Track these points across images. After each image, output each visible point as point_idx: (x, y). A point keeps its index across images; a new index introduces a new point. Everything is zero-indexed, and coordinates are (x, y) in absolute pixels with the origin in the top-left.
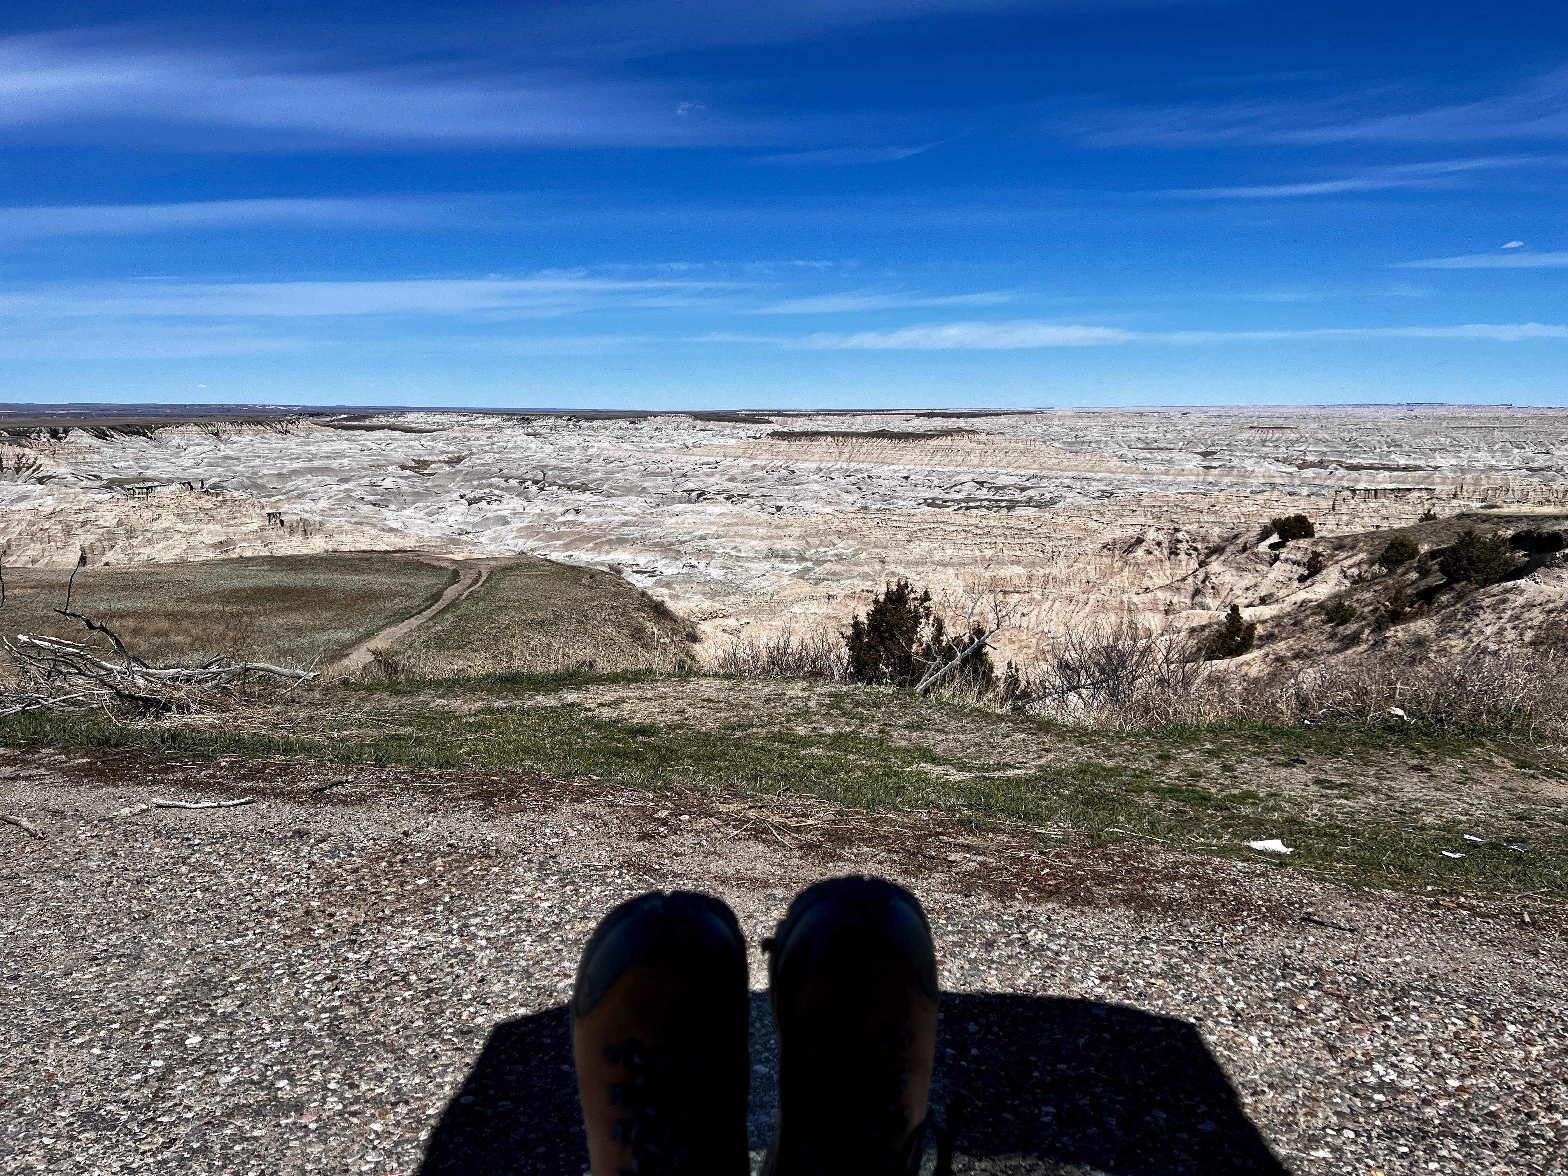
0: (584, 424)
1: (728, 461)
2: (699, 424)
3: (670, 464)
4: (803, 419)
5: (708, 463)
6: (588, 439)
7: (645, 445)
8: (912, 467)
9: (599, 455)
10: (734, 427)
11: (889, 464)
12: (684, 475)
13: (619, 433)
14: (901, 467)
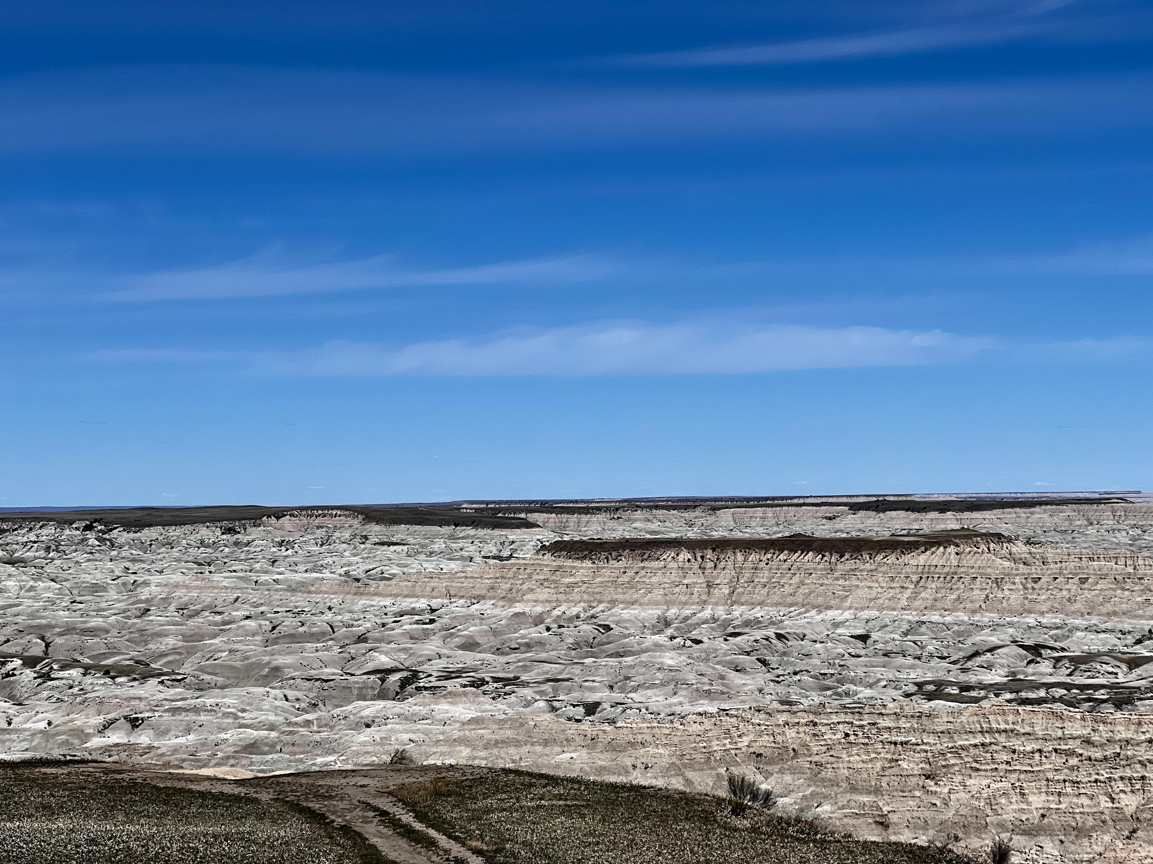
0: (120, 535)
1: (458, 607)
2: (375, 530)
3: (329, 616)
4: (601, 517)
5: (412, 612)
6: (134, 567)
7: (264, 578)
8: (875, 613)
9: (166, 600)
10: (452, 537)
11: (820, 608)
12: (361, 639)
13: (202, 553)
14: (848, 615)
